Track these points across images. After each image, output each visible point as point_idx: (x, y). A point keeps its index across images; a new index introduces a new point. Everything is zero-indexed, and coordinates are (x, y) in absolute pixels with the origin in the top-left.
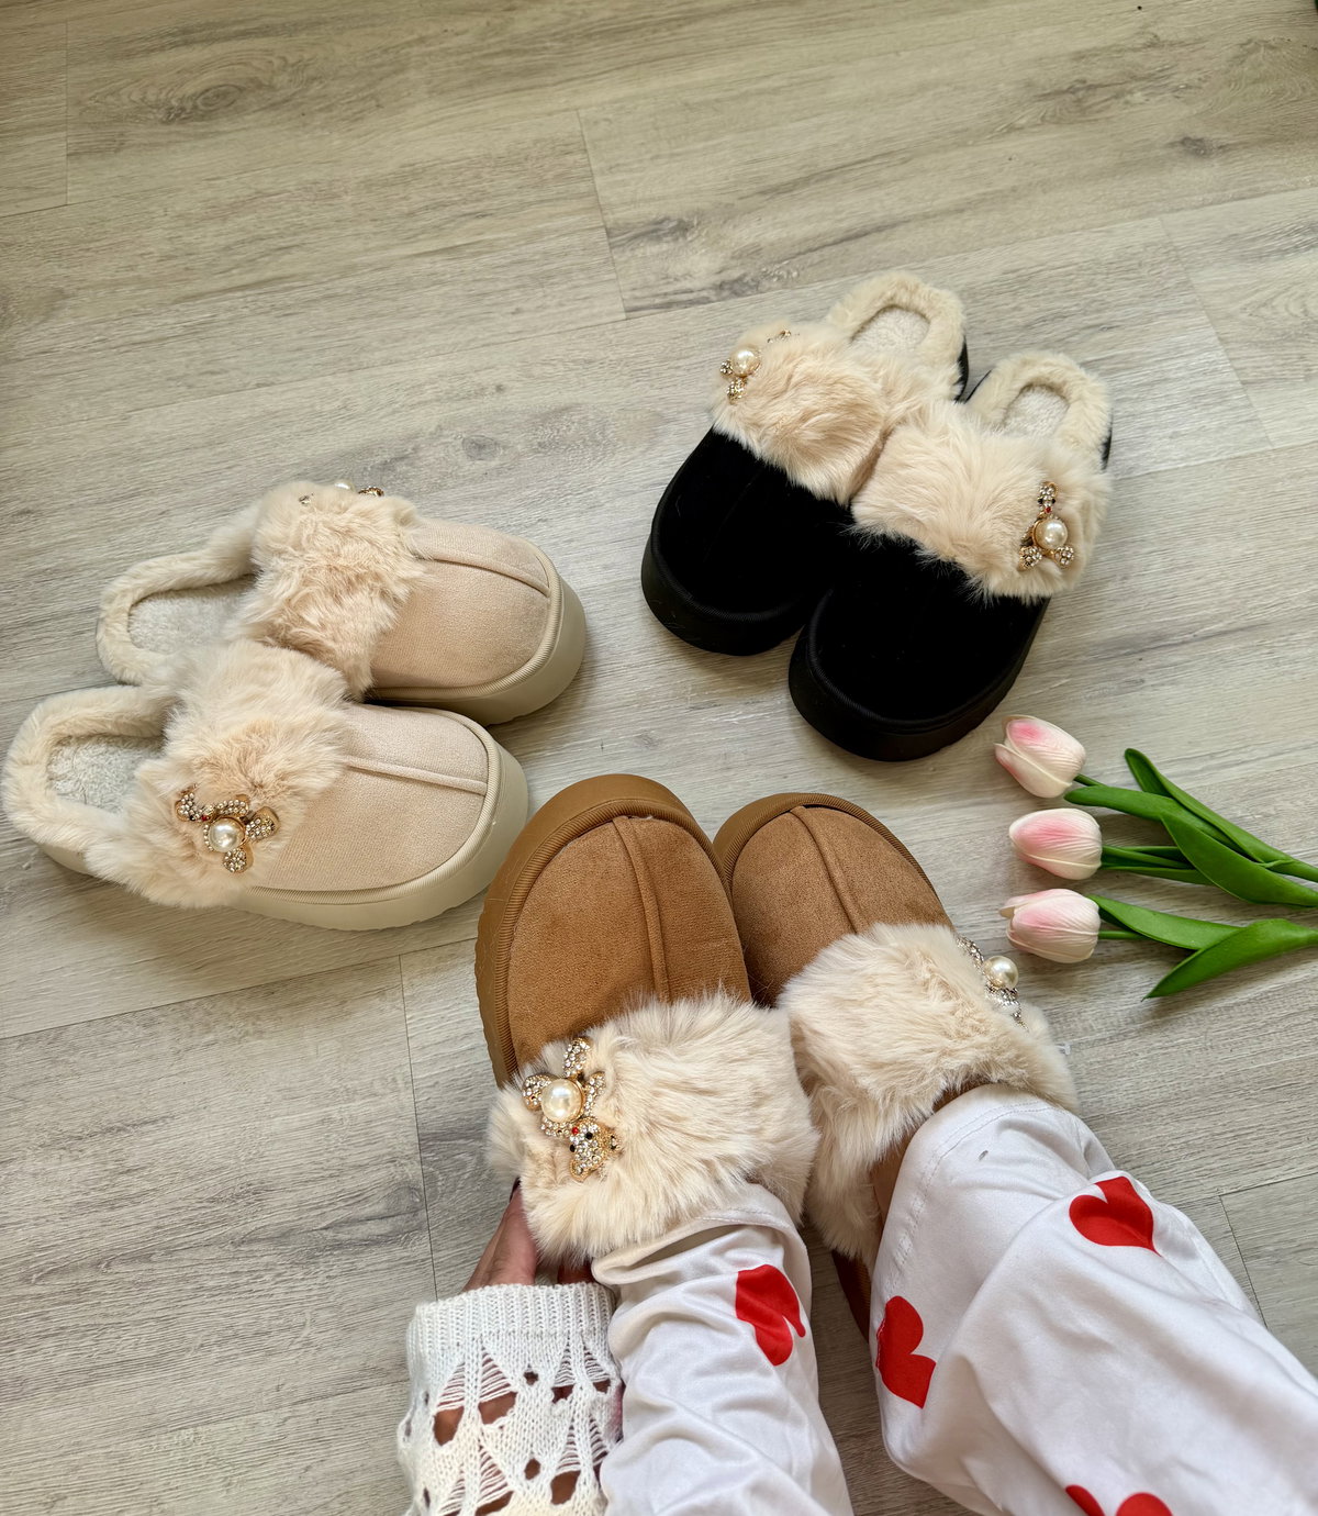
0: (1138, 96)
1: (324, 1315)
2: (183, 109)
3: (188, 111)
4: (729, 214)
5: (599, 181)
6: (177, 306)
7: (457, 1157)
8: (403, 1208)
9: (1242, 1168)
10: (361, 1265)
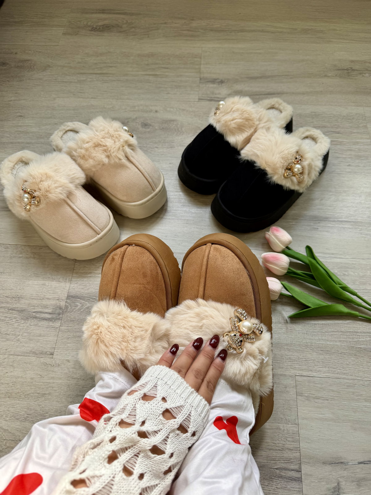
0: (367, 75)
1: (25, 334)
2: (96, 28)
3: (97, 29)
4: (236, 81)
5: (202, 66)
6: (78, 75)
7: (76, 303)
8: (56, 313)
9: (305, 370)
10: (40, 324)
